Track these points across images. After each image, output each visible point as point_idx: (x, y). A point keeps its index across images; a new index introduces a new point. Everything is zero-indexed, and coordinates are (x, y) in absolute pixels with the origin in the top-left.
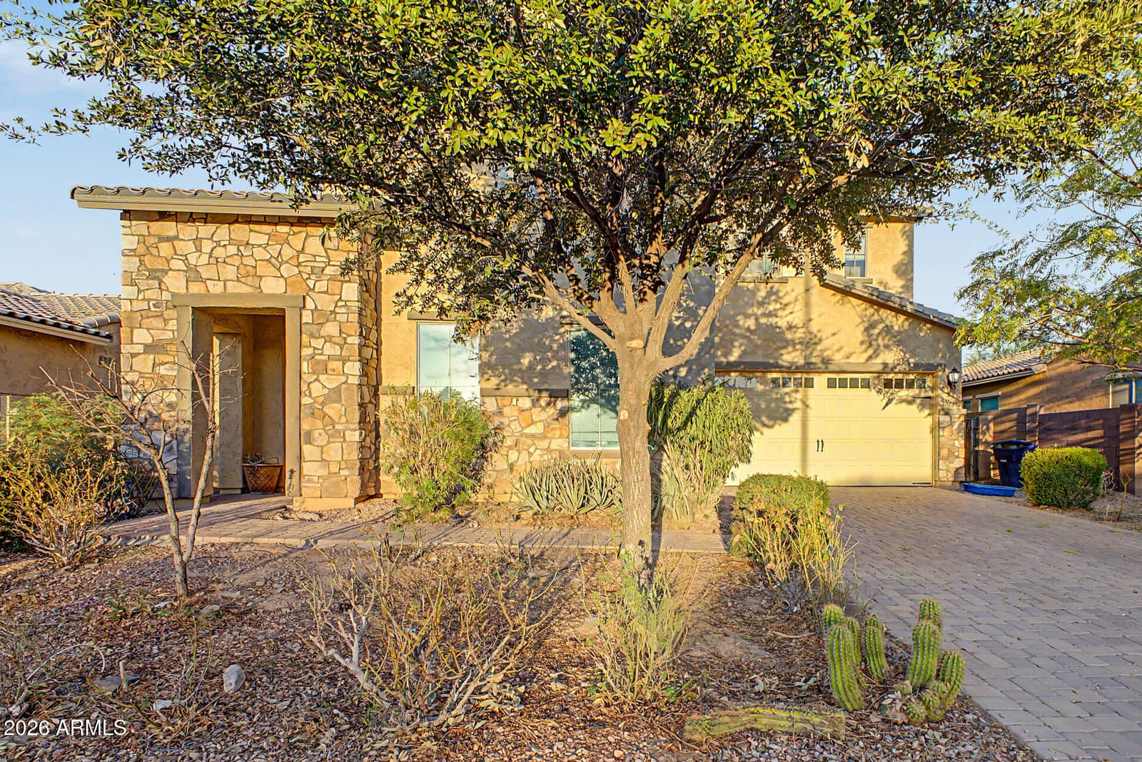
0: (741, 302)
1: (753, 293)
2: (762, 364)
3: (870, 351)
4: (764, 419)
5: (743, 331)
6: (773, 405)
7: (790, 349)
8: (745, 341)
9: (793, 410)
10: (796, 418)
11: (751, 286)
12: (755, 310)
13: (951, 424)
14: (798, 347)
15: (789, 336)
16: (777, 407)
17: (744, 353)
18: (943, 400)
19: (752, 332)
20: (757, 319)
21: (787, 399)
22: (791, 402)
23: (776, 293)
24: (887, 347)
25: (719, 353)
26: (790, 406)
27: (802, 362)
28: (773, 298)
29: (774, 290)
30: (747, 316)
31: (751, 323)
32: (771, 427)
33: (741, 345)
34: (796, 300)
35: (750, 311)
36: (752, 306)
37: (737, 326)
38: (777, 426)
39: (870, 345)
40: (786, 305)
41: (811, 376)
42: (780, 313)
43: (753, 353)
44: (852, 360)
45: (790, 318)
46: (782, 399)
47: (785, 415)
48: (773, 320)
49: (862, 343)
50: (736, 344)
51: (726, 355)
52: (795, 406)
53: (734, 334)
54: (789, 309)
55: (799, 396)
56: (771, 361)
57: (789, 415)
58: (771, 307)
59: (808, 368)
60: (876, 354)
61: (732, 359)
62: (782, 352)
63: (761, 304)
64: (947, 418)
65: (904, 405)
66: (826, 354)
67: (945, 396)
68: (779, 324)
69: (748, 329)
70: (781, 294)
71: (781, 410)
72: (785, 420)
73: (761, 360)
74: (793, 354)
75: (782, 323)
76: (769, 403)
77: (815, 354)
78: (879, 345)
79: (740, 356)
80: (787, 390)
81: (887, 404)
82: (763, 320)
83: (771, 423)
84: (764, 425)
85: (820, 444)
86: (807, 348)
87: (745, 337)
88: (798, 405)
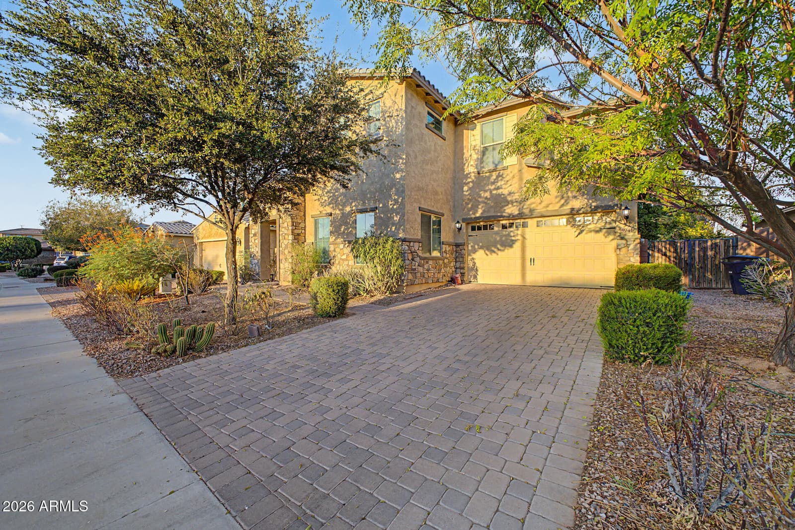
0: (482, 184)
1: (489, 178)
2: (493, 217)
3: (563, 201)
4: (499, 246)
5: (484, 199)
6: (504, 239)
7: (510, 206)
8: (484, 205)
9: (516, 241)
10: (517, 246)
11: (487, 174)
12: (490, 187)
13: (627, 246)
14: (515, 204)
15: (509, 198)
16: (507, 239)
17: (484, 211)
18: (620, 228)
19: (488, 199)
20: (491, 192)
21: (512, 234)
22: (514, 236)
23: (501, 176)
24: (575, 197)
25: (471, 213)
26: (513, 238)
27: (517, 212)
28: (500, 178)
29: (501, 174)
30: (485, 191)
31: (487, 194)
32: (503, 250)
33: (482, 207)
34: (513, 177)
35: (487, 188)
36: (488, 185)
37: (480, 197)
38: (506, 251)
39: (563, 198)
40: (508, 181)
41: (526, 220)
42: (504, 186)
43: (489, 211)
44: (549, 209)
45: (510, 189)
46: (509, 235)
47: (511, 243)
48: (500, 191)
49: (556, 197)
50: (480, 207)
51: (474, 214)
52: (517, 238)
53: (479, 202)
54: (509, 183)
55: (519, 232)
56: (499, 214)
57: (514, 243)
58: (499, 184)
59: (521, 216)
60: (567, 202)
61: (478, 215)
62: (505, 208)
63: (493, 183)
64: (624, 242)
65: (593, 234)
66: (532, 206)
67: (622, 226)
68: (503, 193)
69: (486, 198)
70: (504, 176)
71: (509, 241)
72: (511, 246)
73: (494, 214)
74: (512, 209)
75: (506, 192)
76: (501, 237)
77: (525, 207)
78: (568, 197)
79: (482, 213)
80: (511, 229)
81: (579, 234)
82: (494, 192)
83: (502, 248)
84: (499, 250)
85: (532, 261)
86: (520, 204)
87: (485, 203)
88: (519, 237)
